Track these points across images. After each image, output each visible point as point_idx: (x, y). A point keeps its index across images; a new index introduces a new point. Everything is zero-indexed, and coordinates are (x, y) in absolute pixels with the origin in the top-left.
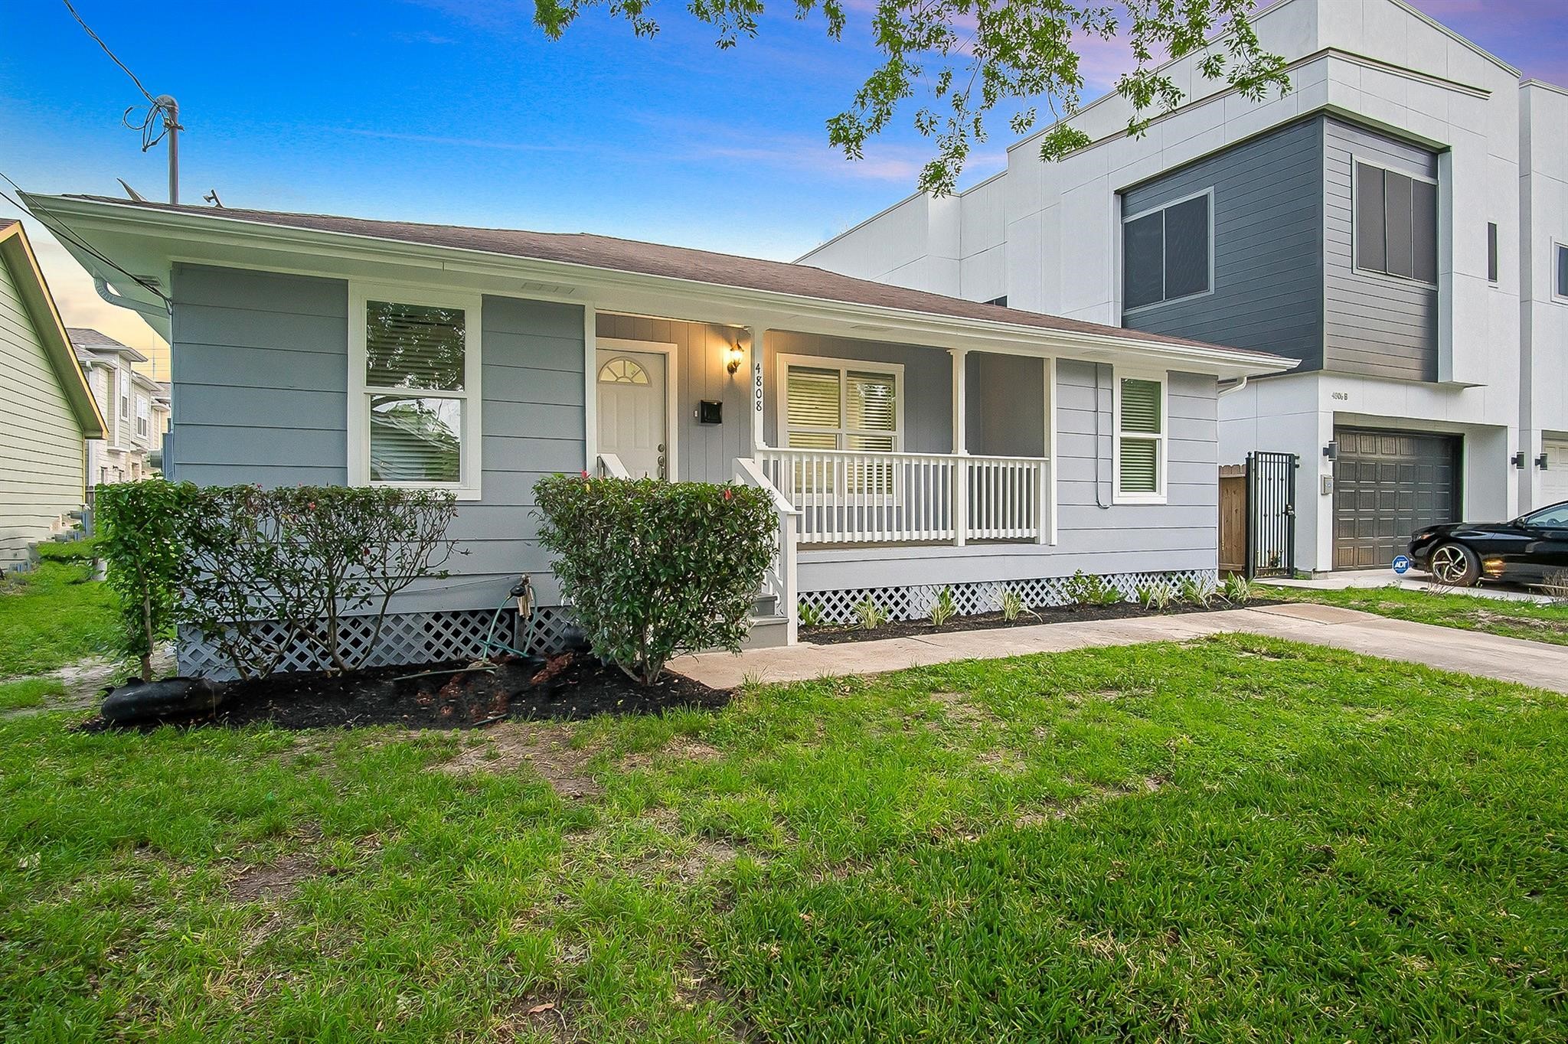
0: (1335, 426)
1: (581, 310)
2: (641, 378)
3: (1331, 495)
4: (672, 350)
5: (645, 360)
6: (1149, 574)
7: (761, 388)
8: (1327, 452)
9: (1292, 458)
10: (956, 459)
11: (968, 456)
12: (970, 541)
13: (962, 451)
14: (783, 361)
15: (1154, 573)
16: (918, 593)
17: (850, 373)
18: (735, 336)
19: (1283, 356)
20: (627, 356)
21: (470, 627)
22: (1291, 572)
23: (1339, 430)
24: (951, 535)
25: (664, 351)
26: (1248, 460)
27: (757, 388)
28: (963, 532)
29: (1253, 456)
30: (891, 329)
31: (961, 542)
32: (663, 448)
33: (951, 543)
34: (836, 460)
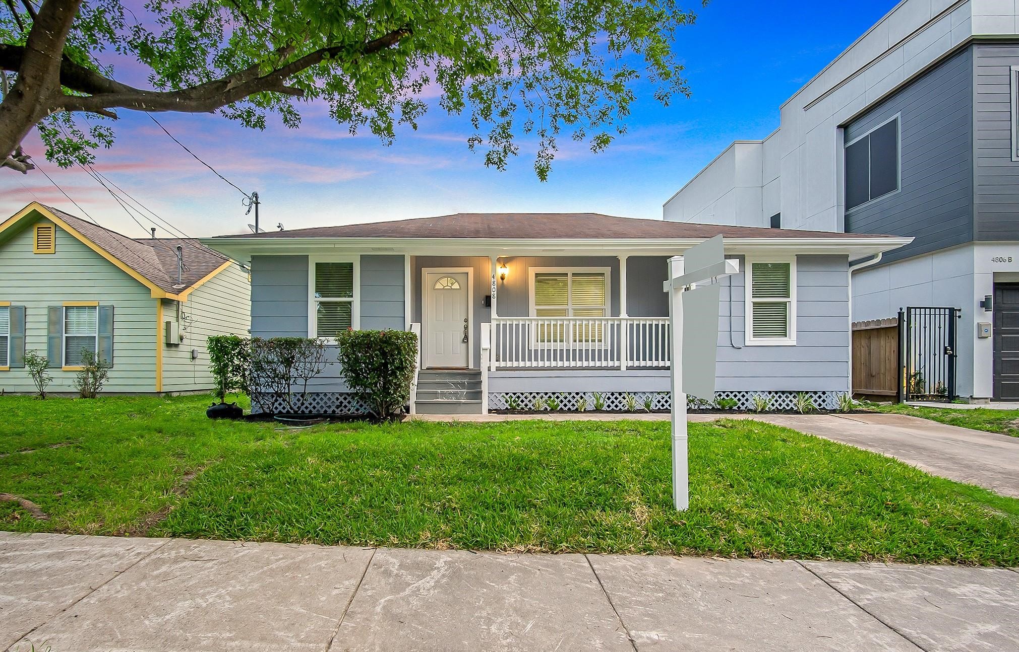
0: (995, 284)
1: (403, 257)
2: (456, 286)
3: (991, 339)
4: (470, 270)
5: (457, 277)
6: (783, 393)
7: (495, 287)
8: (984, 305)
9: (952, 311)
10: (620, 320)
11: (628, 317)
12: (628, 368)
13: (624, 314)
14: (532, 271)
15: (787, 392)
16: (591, 396)
17: (574, 275)
18: (505, 261)
19: (900, 236)
20: (448, 275)
21: (347, 401)
22: (951, 397)
23: (999, 287)
24: (617, 364)
25: (466, 271)
26: (900, 314)
27: (492, 287)
28: (624, 363)
29: (905, 311)
30: (564, 250)
31: (623, 368)
32: (466, 321)
33: (618, 368)
34: (572, 323)
